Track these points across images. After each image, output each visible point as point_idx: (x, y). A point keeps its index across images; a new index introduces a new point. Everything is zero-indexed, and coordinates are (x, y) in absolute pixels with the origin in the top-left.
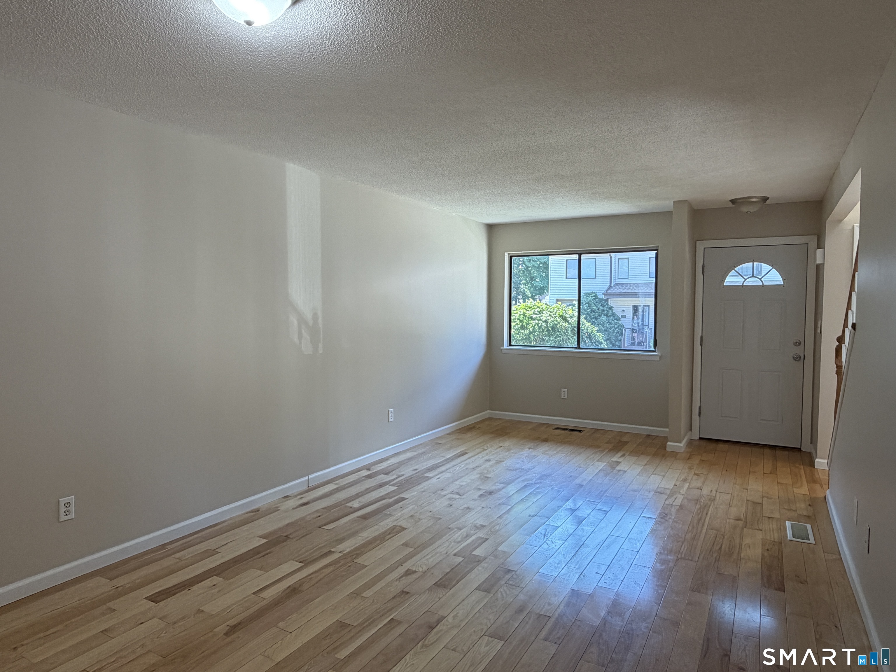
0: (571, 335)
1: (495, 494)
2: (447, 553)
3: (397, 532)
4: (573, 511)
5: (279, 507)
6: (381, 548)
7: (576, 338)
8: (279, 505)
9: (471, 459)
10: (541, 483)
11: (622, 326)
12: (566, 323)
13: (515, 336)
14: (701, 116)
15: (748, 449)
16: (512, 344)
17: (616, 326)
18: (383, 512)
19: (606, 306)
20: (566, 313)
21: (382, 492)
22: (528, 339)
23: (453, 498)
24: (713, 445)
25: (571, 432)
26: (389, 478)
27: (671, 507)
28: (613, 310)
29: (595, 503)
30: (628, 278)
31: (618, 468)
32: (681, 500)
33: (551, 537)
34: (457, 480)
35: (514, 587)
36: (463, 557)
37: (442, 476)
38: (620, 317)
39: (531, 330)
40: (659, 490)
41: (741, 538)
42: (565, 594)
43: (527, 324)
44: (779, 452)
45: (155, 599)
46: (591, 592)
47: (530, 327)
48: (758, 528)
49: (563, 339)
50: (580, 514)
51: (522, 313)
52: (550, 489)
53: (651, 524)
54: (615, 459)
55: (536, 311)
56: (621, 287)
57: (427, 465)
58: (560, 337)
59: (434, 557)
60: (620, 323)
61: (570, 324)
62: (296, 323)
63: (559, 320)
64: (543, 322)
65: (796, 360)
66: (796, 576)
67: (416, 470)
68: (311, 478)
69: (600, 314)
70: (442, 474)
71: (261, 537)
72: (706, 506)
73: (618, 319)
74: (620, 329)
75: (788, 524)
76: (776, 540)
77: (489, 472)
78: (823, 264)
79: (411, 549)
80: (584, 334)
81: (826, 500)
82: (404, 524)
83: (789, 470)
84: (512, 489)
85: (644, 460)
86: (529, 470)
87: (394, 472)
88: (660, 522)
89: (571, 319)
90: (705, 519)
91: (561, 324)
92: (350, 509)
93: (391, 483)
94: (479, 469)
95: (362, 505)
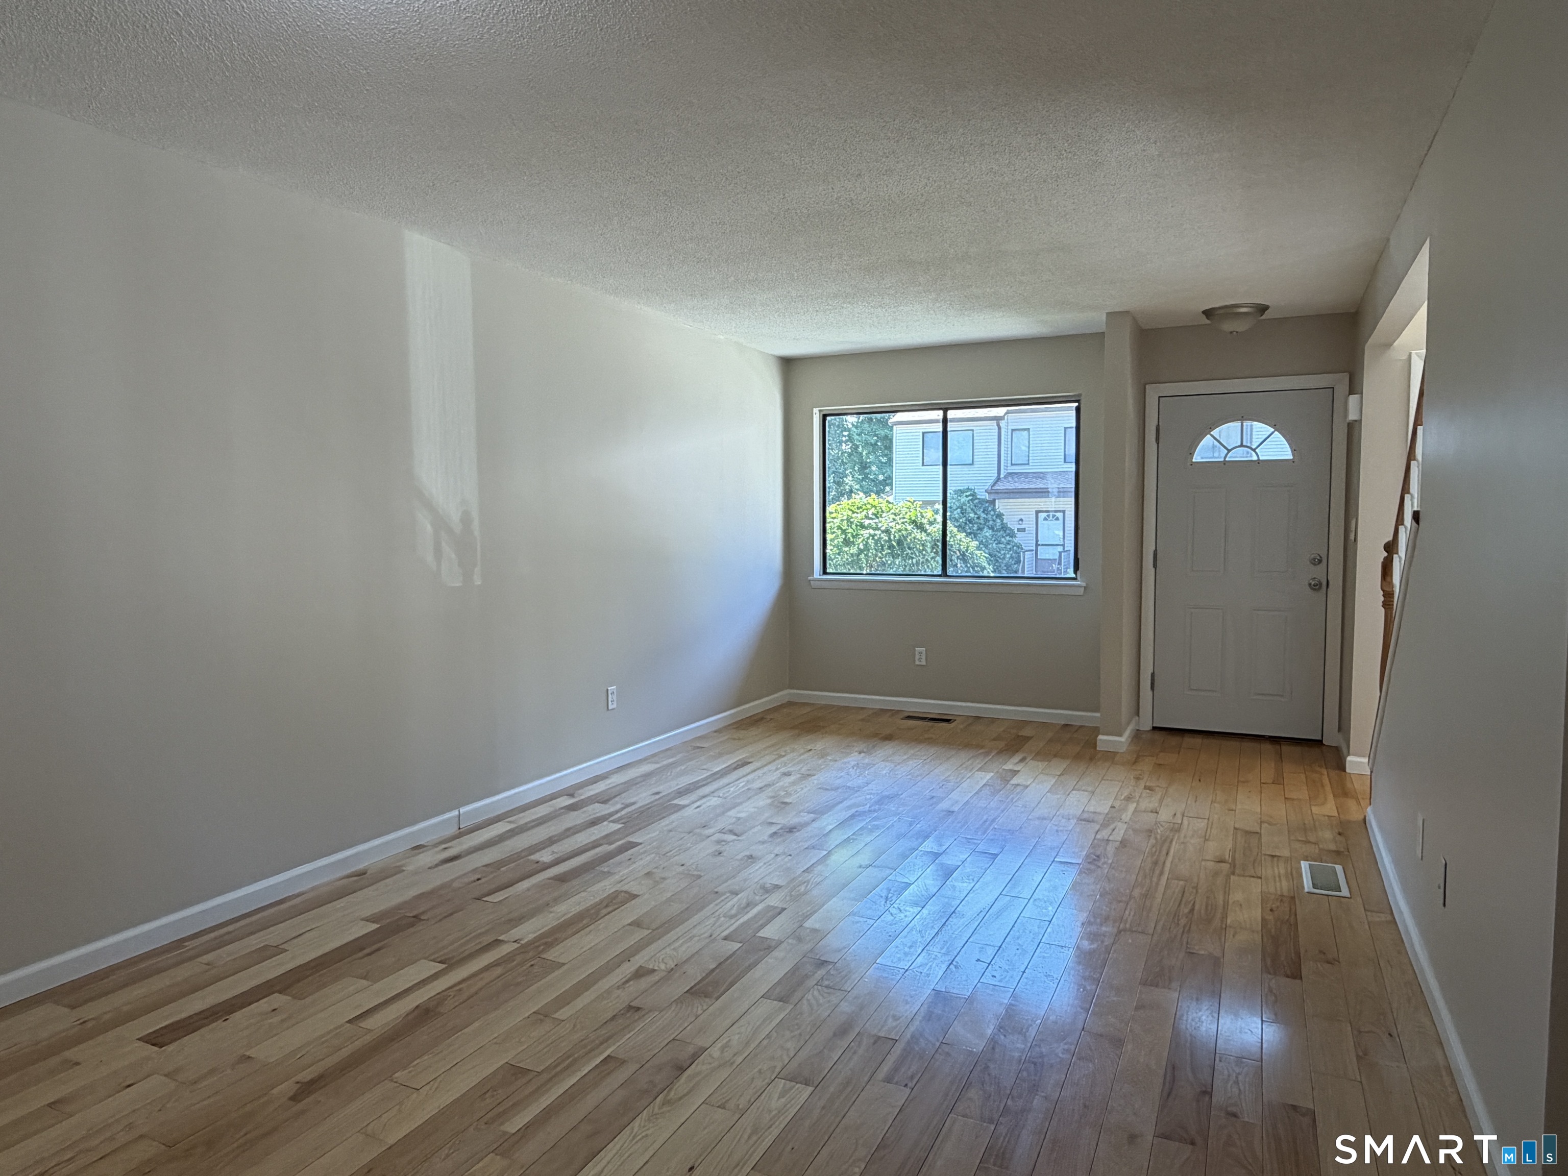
0: (933, 555)
1: (799, 831)
2: (711, 936)
3: (622, 902)
4: (937, 855)
5: (402, 866)
6: (590, 931)
7: (939, 559)
8: (403, 862)
9: (756, 773)
10: (879, 809)
11: (1019, 546)
12: (923, 533)
13: (833, 557)
14: (1155, 143)
15: (1234, 744)
16: (828, 571)
17: (1009, 547)
18: (597, 868)
19: (992, 513)
20: (923, 517)
21: (596, 833)
22: (855, 561)
23: (724, 841)
24: (1174, 740)
25: (930, 724)
26: (609, 808)
27: (1107, 844)
28: (1002, 521)
29: (975, 841)
30: (1028, 464)
31: (1014, 781)
32: (1122, 832)
33: (897, 902)
34: (730, 809)
35: (831, 990)
36: (741, 942)
37: (704, 803)
38: (1016, 531)
39: (861, 547)
40: (1085, 816)
41: (1227, 892)
42: (922, 999)
43: (853, 537)
44: (1286, 749)
45: (157, 1040)
46: (969, 994)
47: (860, 540)
48: (1254, 875)
49: (918, 563)
50: (949, 860)
51: (845, 518)
52: (896, 819)
53: (1071, 875)
54: (1009, 766)
55: (870, 512)
56: (1016, 479)
57: (677, 785)
58: (912, 558)
59: (689, 944)
60: (1016, 541)
61: (928, 535)
62: (429, 528)
63: (909, 528)
64: (883, 532)
65: (1314, 590)
66: (1321, 952)
67: (658, 793)
68: (464, 813)
69: (981, 526)
70: (704, 800)
71: (367, 920)
72: (1165, 841)
73: (1012, 535)
74: (1016, 552)
75: (1304, 865)
76: (1286, 893)
77: (788, 794)
78: (1359, 422)
79: (647, 932)
80: (954, 552)
81: (1365, 824)
82: (634, 888)
83: (1303, 776)
84: (828, 822)
85: (1059, 766)
86: (859, 788)
87: (616, 799)
88: (1088, 869)
89: (932, 527)
90: (1164, 863)
91: (913, 535)
92: (536, 865)
93: (612, 819)
94: (770, 789)
95: (558, 858)
